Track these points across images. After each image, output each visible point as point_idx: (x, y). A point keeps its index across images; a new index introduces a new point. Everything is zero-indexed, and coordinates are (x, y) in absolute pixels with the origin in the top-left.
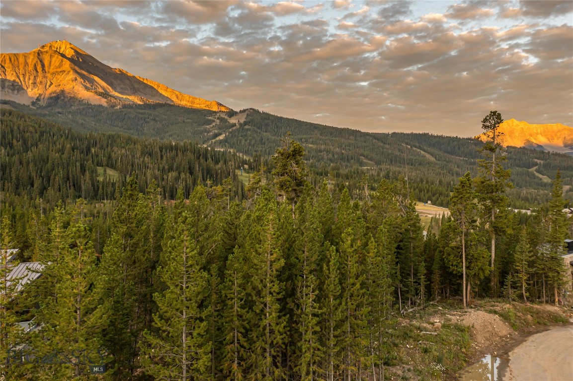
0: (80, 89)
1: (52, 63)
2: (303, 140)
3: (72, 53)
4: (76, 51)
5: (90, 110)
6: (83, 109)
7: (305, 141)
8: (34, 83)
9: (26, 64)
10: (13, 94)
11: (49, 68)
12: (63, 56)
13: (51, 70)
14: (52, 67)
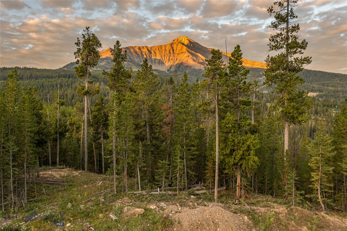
0: (191, 61)
1: (178, 48)
2: (325, 85)
3: (188, 42)
4: (189, 41)
5: (195, 72)
6: (191, 72)
7: (327, 85)
8: (169, 60)
9: (166, 50)
10: (159, 66)
11: (176, 51)
12: (183, 44)
13: (177, 52)
14: (177, 51)
